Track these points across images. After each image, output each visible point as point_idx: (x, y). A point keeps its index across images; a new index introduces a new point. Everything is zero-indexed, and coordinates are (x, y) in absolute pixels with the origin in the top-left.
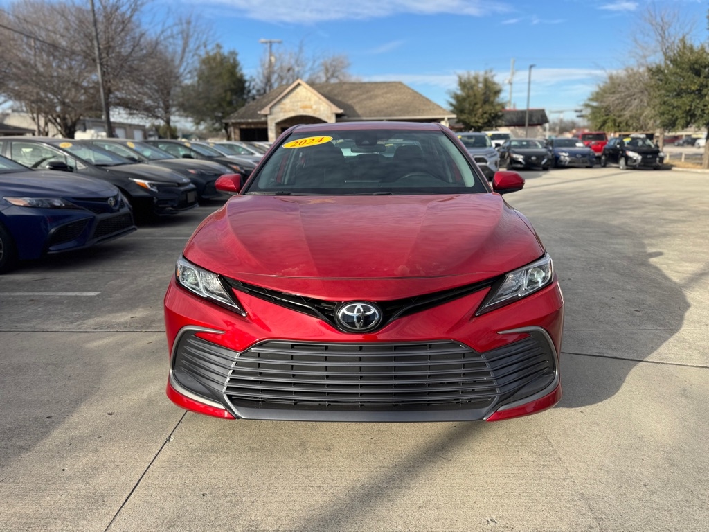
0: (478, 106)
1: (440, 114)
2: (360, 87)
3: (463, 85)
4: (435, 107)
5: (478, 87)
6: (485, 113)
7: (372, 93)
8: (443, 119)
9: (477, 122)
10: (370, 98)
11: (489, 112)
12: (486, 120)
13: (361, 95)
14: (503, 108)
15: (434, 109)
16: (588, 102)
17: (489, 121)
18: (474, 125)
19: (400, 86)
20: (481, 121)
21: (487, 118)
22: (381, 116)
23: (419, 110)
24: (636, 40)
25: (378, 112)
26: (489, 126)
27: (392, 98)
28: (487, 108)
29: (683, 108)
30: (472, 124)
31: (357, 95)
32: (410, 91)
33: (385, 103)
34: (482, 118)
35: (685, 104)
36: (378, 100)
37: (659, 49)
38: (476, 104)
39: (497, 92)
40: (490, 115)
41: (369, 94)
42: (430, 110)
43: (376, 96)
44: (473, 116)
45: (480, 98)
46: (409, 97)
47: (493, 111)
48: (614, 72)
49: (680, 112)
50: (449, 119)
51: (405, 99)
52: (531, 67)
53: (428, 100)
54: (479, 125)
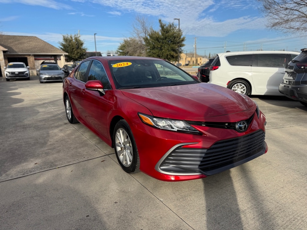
0: (74, 50)
1: (60, 53)
2: (14, 38)
3: (66, 40)
4: (57, 49)
5: (73, 41)
6: (78, 53)
7: (21, 41)
8: (62, 55)
9: (75, 57)
10: (21, 43)
11: (80, 52)
12: (79, 56)
13: (15, 42)
14: (85, 51)
15: (57, 51)
16: (118, 50)
17: (80, 57)
18: (74, 58)
19: (36, 38)
20: (77, 56)
21: (79, 55)
22: (29, 53)
23: (49, 50)
24: (134, 28)
25: (27, 50)
26: (80, 59)
27: (33, 44)
28: (79, 51)
29: (156, 53)
30: (73, 57)
31: (13, 42)
32: (42, 41)
33: (29, 46)
34: (77, 55)
35: (157, 52)
36: (26, 45)
37: (143, 31)
38: (73, 49)
39: (82, 44)
40: (80, 54)
41: (19, 42)
42: (55, 50)
43: (24, 43)
44: (73, 54)
45: (75, 46)
46: (42, 44)
47: (82, 52)
48: (126, 39)
49: (156, 55)
50: (65, 55)
51: (40, 45)
52: (95, 34)
53: (52, 46)
54: (76, 58)
